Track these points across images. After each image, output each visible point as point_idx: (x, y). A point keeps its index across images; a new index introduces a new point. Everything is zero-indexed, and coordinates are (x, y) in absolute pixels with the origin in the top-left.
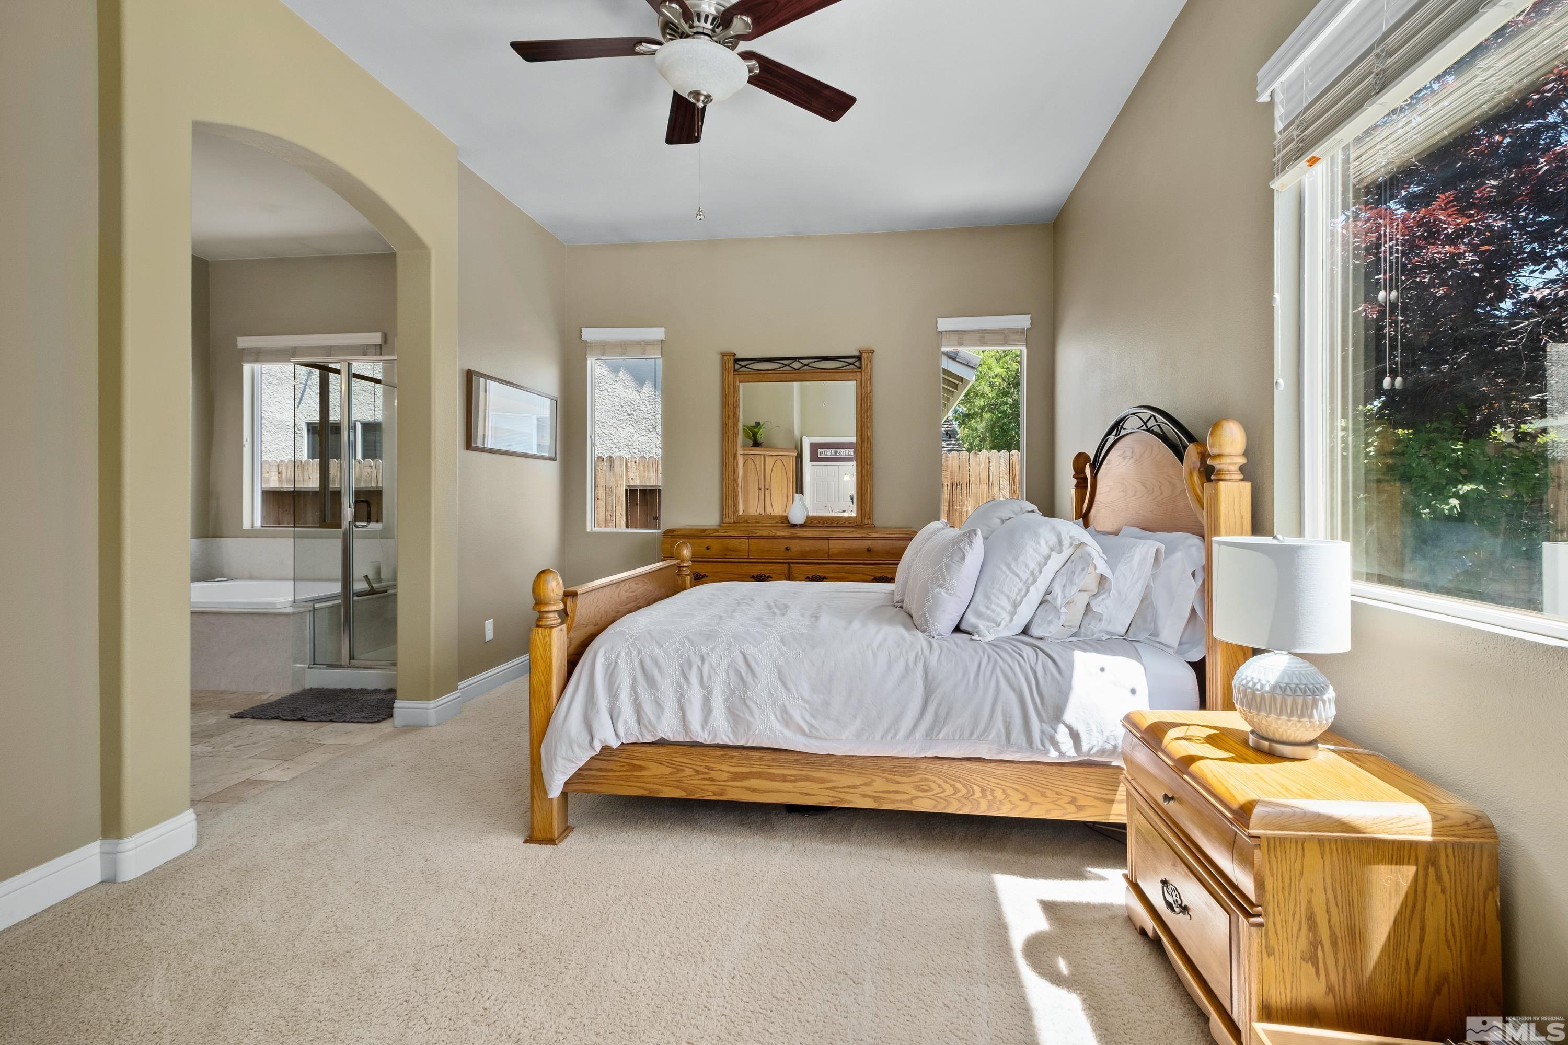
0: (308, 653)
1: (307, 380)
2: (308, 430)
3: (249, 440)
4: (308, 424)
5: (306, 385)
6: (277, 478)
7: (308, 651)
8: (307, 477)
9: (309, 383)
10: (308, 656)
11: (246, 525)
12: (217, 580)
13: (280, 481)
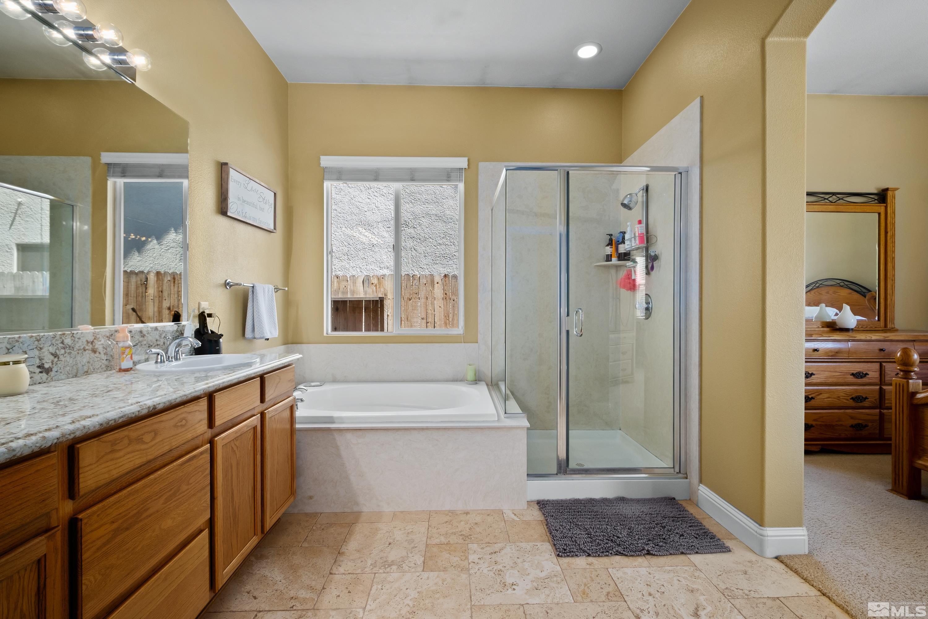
11: (325, 333)
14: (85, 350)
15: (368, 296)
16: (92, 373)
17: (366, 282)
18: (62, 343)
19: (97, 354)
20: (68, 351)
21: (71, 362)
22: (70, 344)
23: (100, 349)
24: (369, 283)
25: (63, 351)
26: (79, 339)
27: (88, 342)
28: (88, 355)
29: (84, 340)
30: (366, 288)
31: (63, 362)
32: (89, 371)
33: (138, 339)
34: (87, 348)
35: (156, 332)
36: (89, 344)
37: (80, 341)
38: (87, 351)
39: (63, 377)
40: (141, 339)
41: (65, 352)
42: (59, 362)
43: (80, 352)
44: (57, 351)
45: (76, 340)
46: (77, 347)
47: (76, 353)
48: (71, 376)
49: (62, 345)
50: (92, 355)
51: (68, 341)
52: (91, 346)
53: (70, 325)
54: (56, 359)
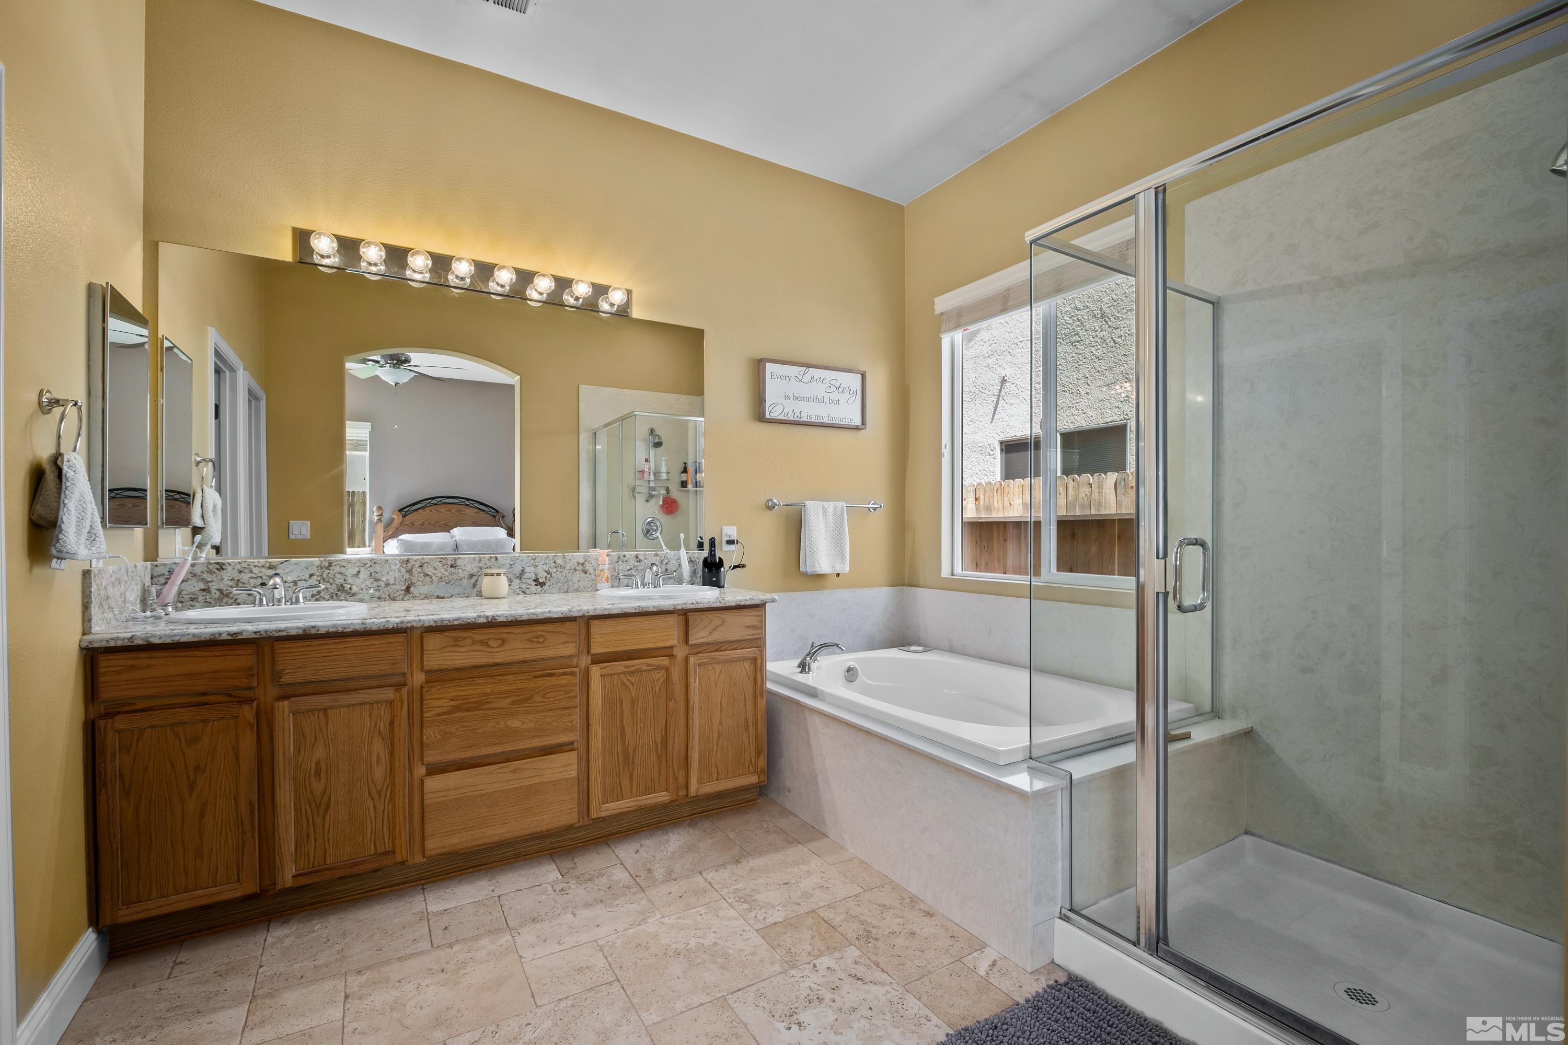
0: (1060, 882)
1: (1000, 391)
2: (1002, 450)
3: (949, 446)
4: (1001, 443)
5: (999, 396)
6: (974, 506)
7: (1060, 876)
8: (1007, 504)
9: (1003, 393)
10: (1060, 888)
11: (945, 572)
12: (913, 648)
13: (977, 509)
14: (576, 570)
15: (1124, 511)
16: (583, 591)
17: (1120, 484)
18: (555, 562)
19: (588, 575)
20: (560, 570)
21: (562, 579)
22: (561, 564)
23: (591, 570)
24: (1125, 486)
25: (555, 570)
26: (570, 560)
27: (578, 564)
28: (579, 575)
29: (575, 562)
30: (1122, 498)
31: (555, 579)
32: (580, 589)
33: (633, 564)
34: (577, 568)
35: (655, 558)
36: (580, 566)
37: (571, 562)
38: (578, 572)
39: (555, 591)
40: (636, 564)
41: (557, 571)
42: (551, 579)
43: (571, 571)
44: (550, 569)
45: (567, 561)
46: (568, 567)
47: (567, 572)
48: (563, 591)
49: (554, 565)
50: (583, 575)
51: (560, 561)
52: (582, 567)
53: (577, 547)
54: (549, 576)
